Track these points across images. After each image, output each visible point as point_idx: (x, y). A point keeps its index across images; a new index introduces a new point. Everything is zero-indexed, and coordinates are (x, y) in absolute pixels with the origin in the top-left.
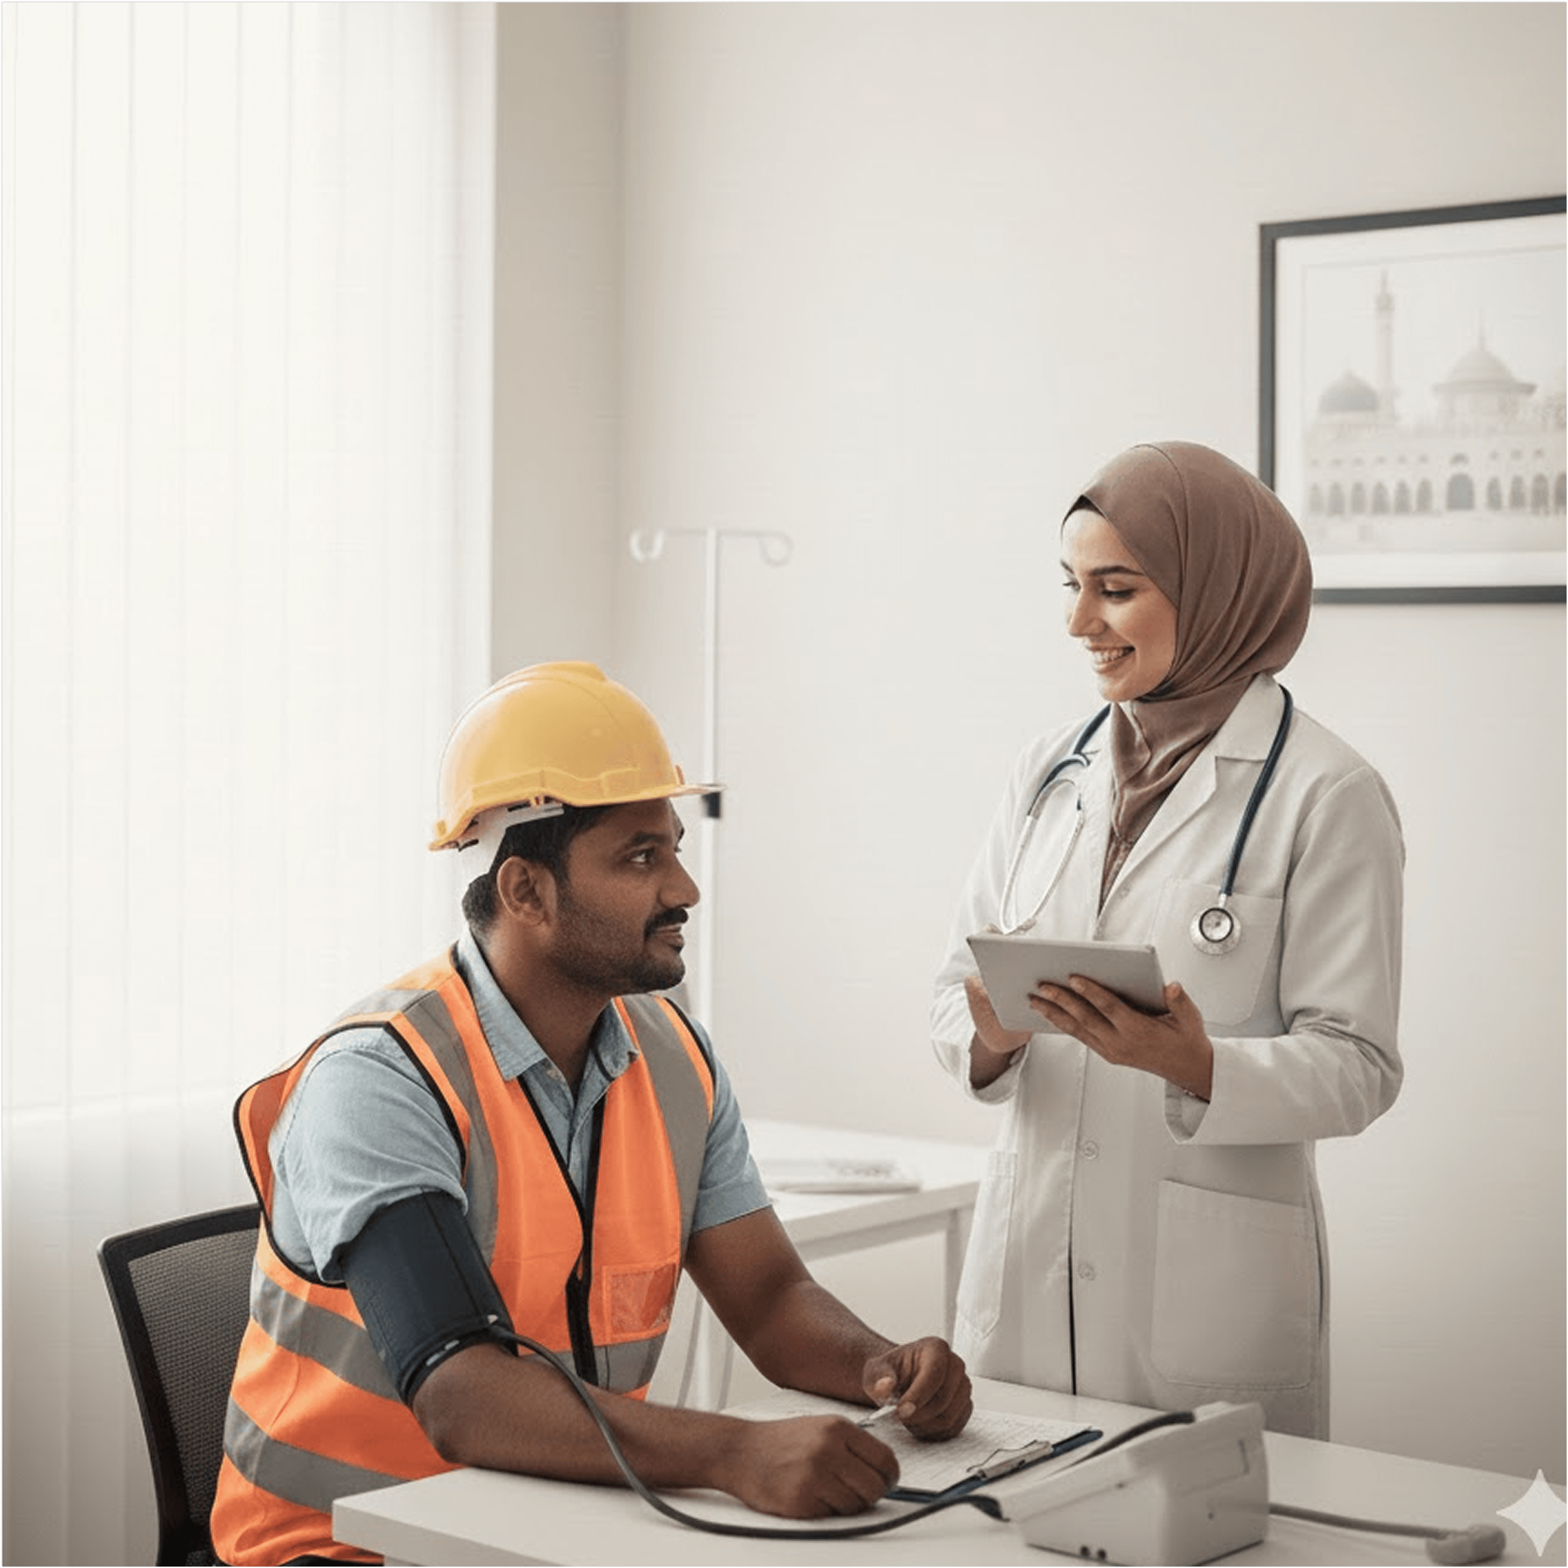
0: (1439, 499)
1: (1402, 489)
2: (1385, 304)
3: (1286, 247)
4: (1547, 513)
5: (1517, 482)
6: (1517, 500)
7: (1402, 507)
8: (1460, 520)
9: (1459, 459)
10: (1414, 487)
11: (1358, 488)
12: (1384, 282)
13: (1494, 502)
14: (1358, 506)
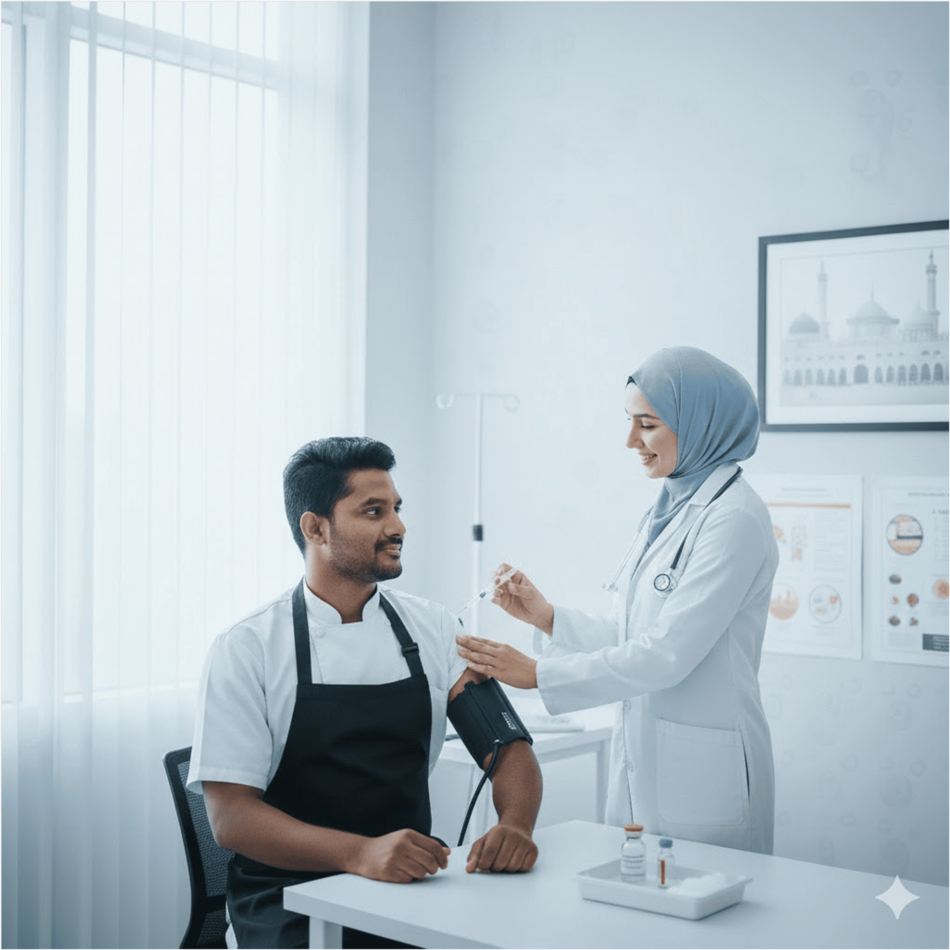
0: (850, 377)
1: (832, 373)
2: (823, 278)
3: (772, 249)
4: (905, 385)
5: (890, 369)
6: (890, 379)
7: (831, 382)
8: (862, 388)
9: (860, 357)
10: (837, 372)
11: (809, 372)
12: (822, 268)
13: (879, 380)
14: (809, 382)
